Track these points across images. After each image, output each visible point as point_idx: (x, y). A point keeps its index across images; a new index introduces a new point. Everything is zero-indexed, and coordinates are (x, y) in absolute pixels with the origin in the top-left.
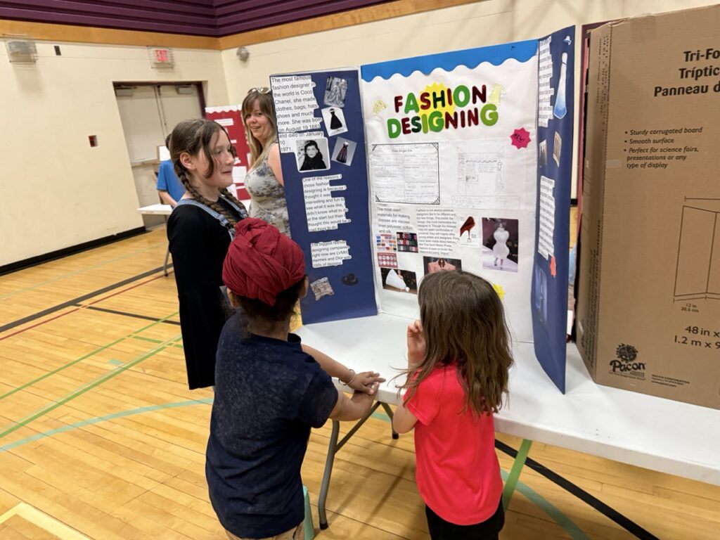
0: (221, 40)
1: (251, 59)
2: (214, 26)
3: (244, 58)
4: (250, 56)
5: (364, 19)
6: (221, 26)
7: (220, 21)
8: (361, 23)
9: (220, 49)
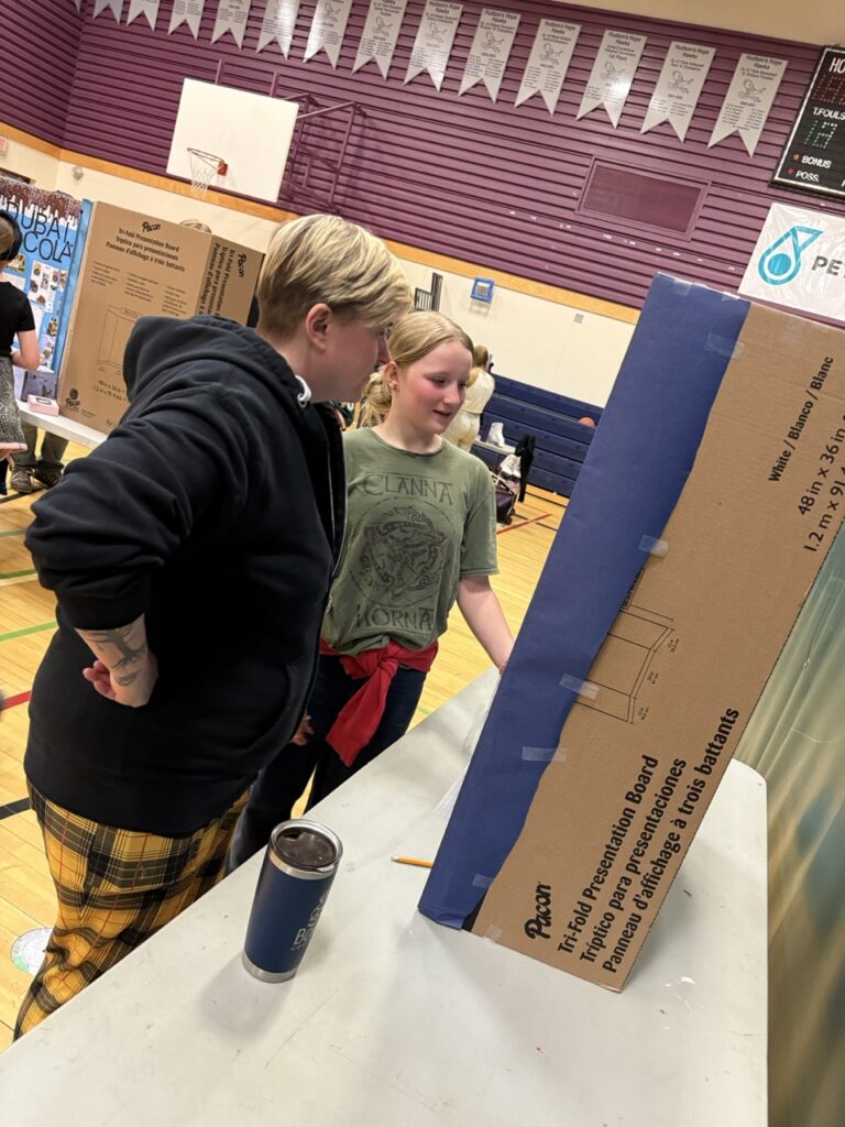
0: (63, 152)
1: (83, 179)
2: (61, 138)
3: (78, 177)
4: (84, 177)
5: (183, 192)
6: (67, 140)
7: (67, 135)
8: (179, 194)
9: (59, 158)
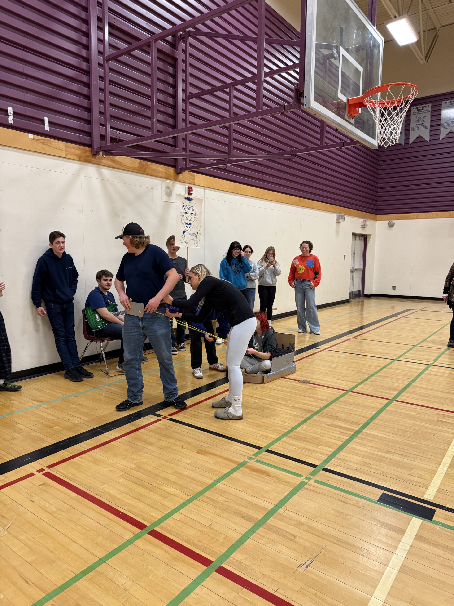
0: (378, 216)
1: (395, 227)
2: (376, 210)
3: (391, 226)
4: (395, 225)
7: (379, 208)
9: (376, 220)
